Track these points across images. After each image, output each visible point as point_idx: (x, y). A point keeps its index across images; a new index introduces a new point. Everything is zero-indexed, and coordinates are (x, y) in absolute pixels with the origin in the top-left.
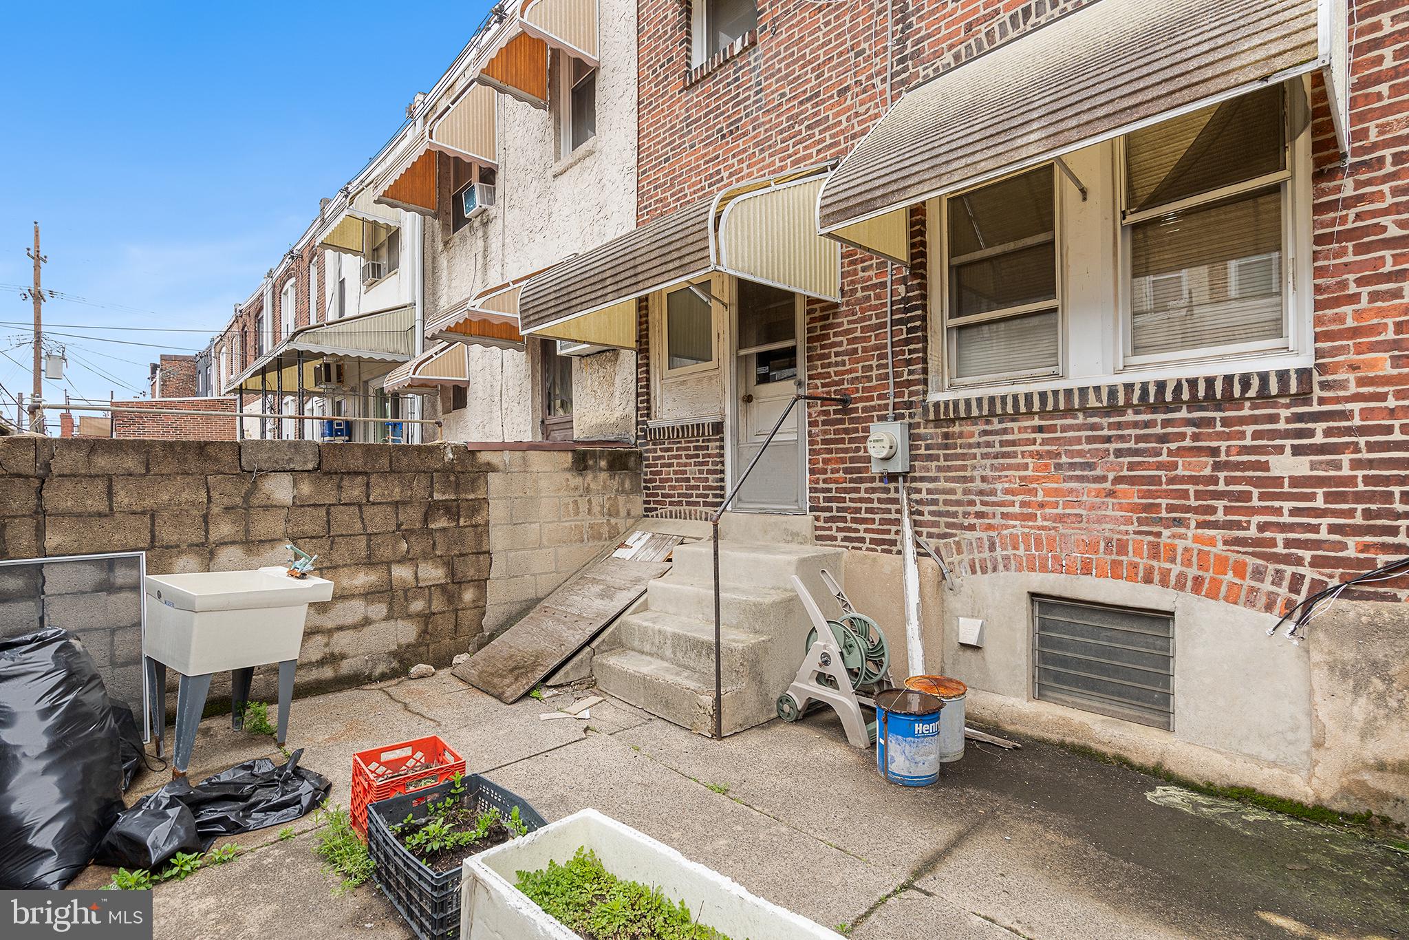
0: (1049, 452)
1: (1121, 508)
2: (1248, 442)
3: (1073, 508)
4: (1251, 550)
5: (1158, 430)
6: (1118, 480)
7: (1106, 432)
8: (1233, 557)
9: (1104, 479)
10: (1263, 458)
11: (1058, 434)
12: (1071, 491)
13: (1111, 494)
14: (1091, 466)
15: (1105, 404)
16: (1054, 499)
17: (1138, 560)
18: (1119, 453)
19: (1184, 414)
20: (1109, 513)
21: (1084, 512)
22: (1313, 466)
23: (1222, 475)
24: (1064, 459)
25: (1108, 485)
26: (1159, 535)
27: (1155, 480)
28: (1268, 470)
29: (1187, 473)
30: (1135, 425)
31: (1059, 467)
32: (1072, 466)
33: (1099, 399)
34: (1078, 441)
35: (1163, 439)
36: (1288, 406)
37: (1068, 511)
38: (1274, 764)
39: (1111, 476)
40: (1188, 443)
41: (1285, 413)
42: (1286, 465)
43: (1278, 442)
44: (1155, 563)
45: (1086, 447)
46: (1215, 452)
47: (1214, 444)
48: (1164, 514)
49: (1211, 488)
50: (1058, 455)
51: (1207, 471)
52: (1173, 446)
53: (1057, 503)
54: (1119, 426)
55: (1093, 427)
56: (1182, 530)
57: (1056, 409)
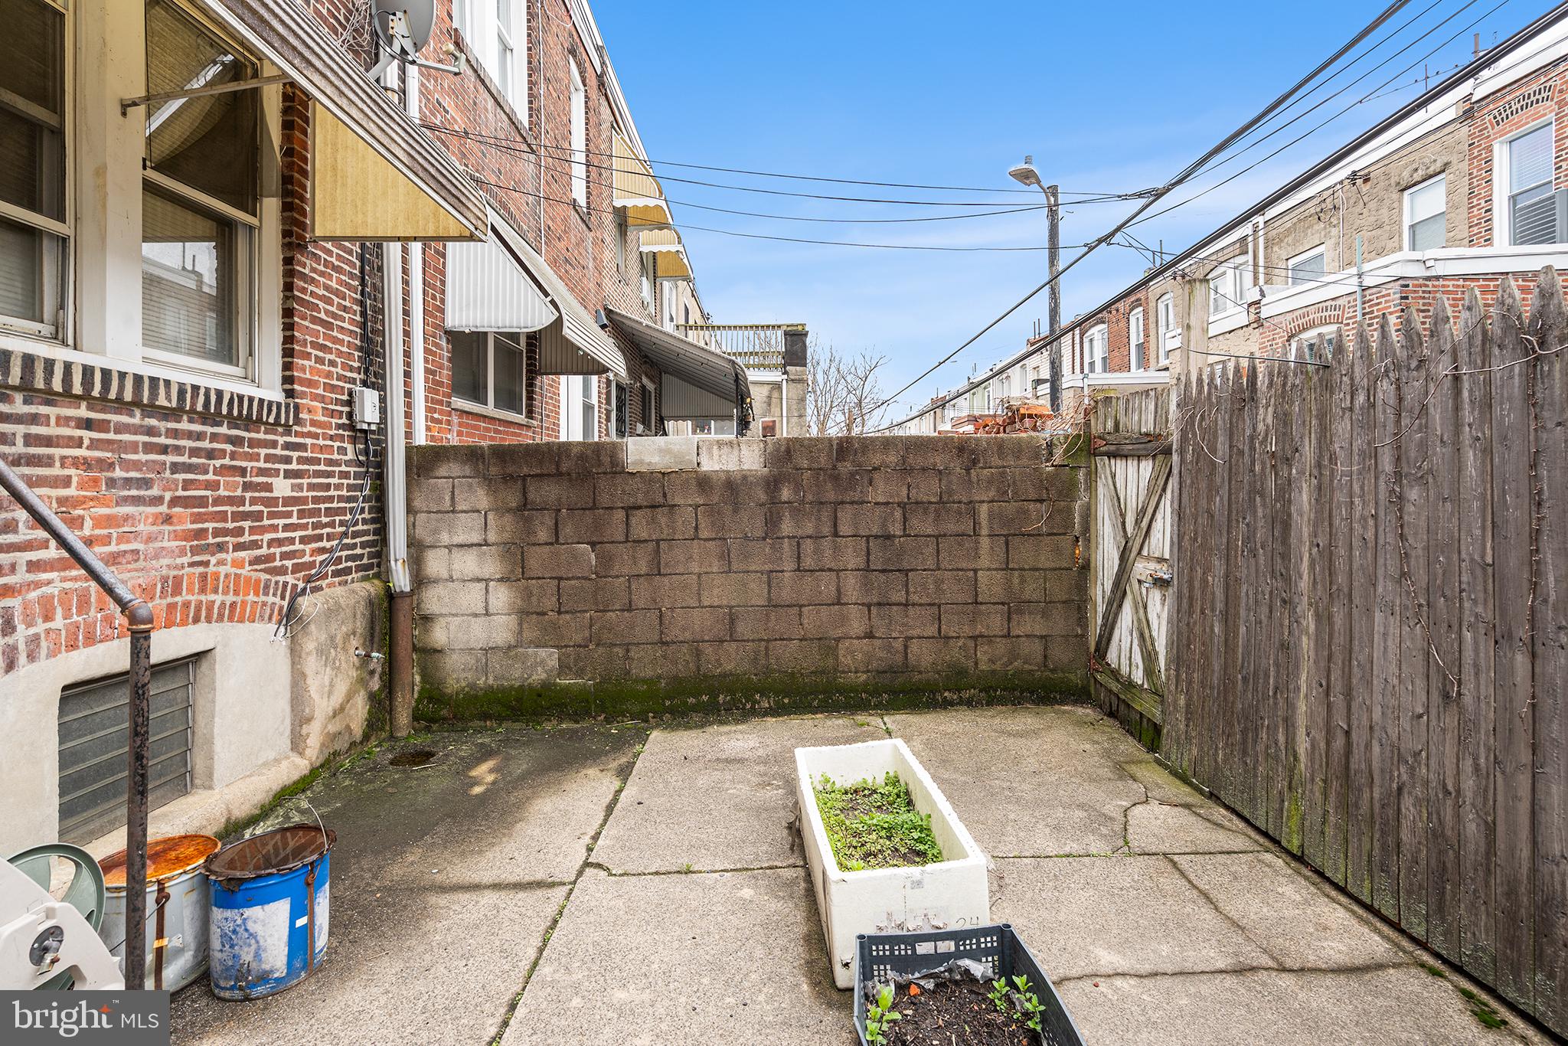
0: (100, 461)
1: (176, 536)
2: (262, 464)
3: (128, 542)
4: (262, 566)
5: (206, 444)
6: (175, 501)
7: (162, 440)
8: (254, 575)
9: (159, 500)
10: (269, 480)
11: (111, 436)
12: (127, 518)
13: (168, 519)
14: (146, 483)
15: (174, 404)
16: (105, 532)
17: (190, 597)
18: (175, 468)
19: (224, 430)
20: (166, 544)
21: (140, 546)
22: (294, 487)
23: (248, 495)
24: (118, 473)
25: (163, 509)
26: (206, 564)
27: (202, 502)
28: (271, 491)
29: (227, 493)
30: (190, 435)
31: (111, 483)
32: (128, 482)
33: (168, 398)
34: (134, 447)
35: (211, 454)
36: (282, 435)
37: (123, 547)
38: (277, 761)
39: (168, 496)
40: (227, 461)
41: (281, 440)
42: (282, 487)
43: (277, 466)
44: (203, 598)
45: (142, 457)
46: (243, 471)
47: (244, 464)
48: (211, 540)
49: (241, 509)
50: (111, 466)
51: (239, 492)
52: (218, 463)
53: (109, 536)
54: (175, 434)
55: (151, 431)
56: (223, 556)
57: (119, 400)
